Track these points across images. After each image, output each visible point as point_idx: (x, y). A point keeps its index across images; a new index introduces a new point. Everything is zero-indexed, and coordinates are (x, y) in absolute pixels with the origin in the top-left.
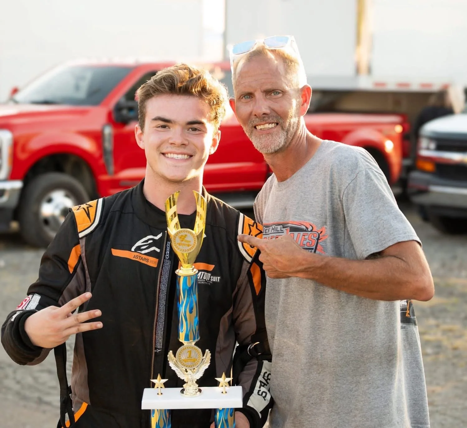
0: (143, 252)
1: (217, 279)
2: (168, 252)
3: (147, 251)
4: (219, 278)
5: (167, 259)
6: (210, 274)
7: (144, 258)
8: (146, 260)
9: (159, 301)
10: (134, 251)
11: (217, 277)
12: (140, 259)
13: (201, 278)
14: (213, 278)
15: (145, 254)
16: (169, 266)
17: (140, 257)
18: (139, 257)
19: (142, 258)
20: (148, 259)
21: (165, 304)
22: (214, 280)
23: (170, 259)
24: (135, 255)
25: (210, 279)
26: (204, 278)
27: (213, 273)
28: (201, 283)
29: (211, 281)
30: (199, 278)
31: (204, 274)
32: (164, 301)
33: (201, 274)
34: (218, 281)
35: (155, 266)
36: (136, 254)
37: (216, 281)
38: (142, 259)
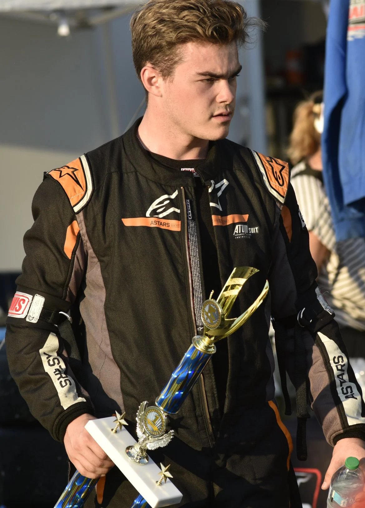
0: (161, 216)
1: (255, 229)
2: (190, 212)
3: (165, 214)
4: (257, 228)
5: (191, 220)
6: (247, 226)
7: (164, 223)
8: (166, 225)
9: (191, 270)
10: (149, 216)
11: (254, 228)
12: (159, 224)
13: (240, 232)
14: (251, 230)
15: (164, 218)
16: (194, 227)
17: (159, 222)
18: (157, 223)
19: (161, 223)
20: (169, 224)
21: (199, 271)
22: (253, 232)
23: (193, 219)
24: (152, 221)
25: (248, 231)
26: (243, 232)
27: (250, 224)
28: (242, 237)
29: (250, 234)
30: (237, 233)
31: (241, 227)
32: (198, 268)
33: (239, 227)
34: (257, 232)
35: (178, 229)
36: (152, 219)
37: (255, 232)
38: (162, 225)
